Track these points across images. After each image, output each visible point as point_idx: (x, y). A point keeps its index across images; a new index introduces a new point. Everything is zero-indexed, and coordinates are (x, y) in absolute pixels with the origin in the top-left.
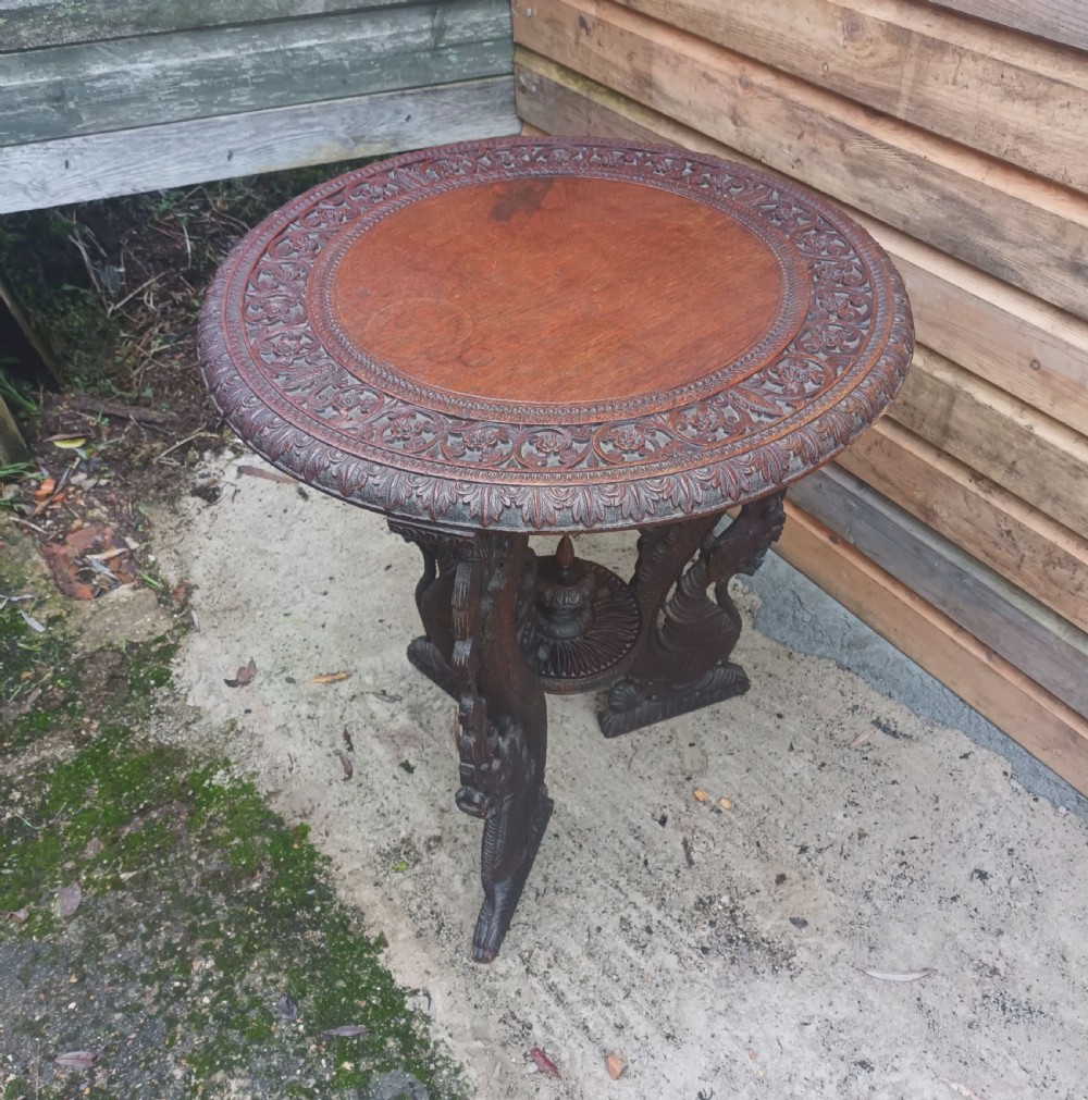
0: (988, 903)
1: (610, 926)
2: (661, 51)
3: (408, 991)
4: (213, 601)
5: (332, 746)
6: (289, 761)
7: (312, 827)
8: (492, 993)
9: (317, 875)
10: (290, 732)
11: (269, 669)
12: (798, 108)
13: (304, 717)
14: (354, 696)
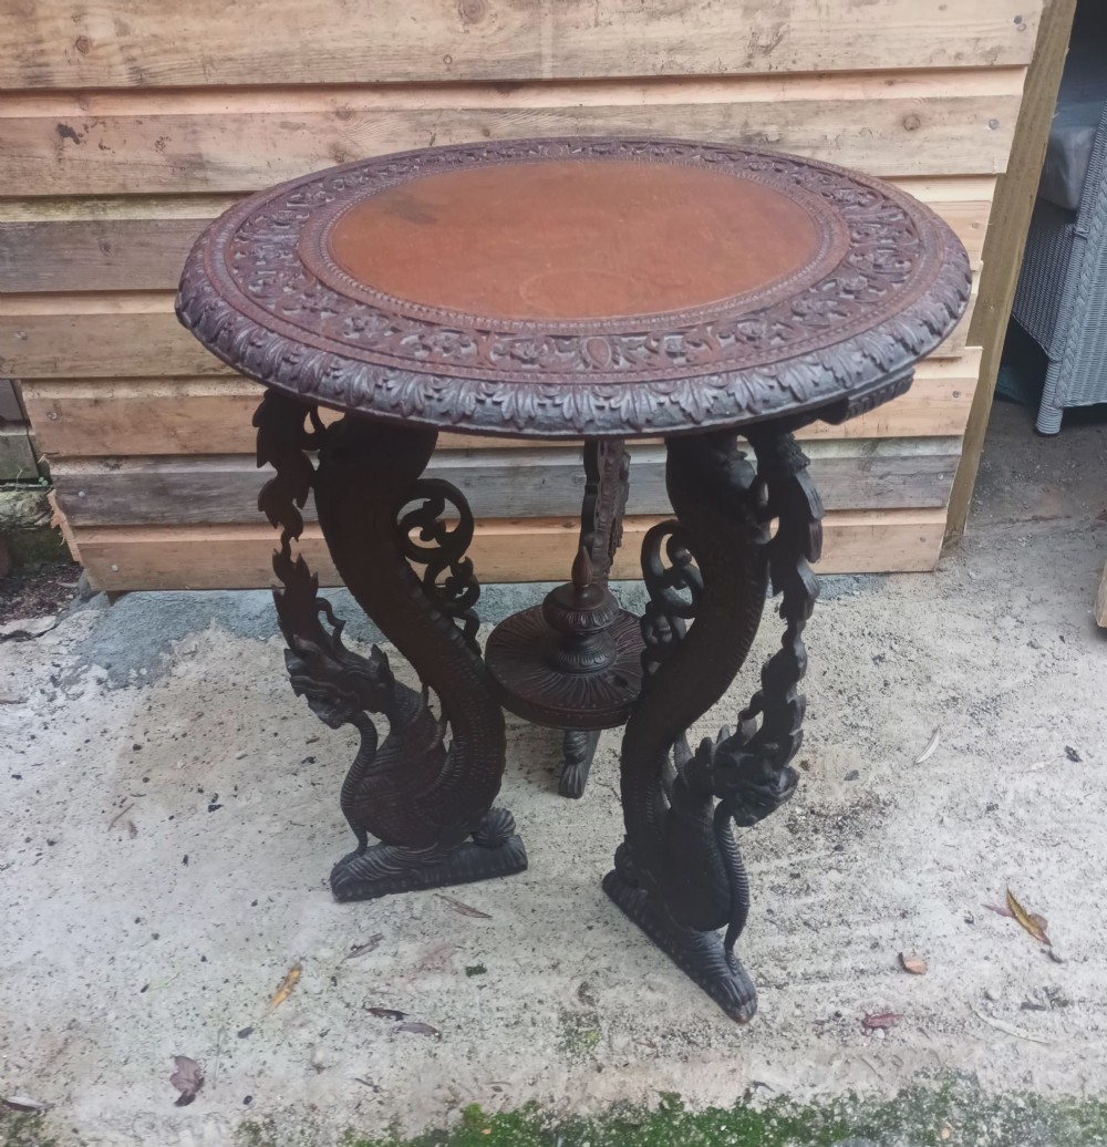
2: (209, 121)
3: (742, 1101)
4: (18, 1067)
5: (379, 1033)
6: (364, 1087)
7: (477, 1101)
8: (786, 1027)
9: (544, 1127)
10: (324, 1065)
11: (210, 1044)
12: (422, 114)
13: (318, 1039)
14: (333, 979)
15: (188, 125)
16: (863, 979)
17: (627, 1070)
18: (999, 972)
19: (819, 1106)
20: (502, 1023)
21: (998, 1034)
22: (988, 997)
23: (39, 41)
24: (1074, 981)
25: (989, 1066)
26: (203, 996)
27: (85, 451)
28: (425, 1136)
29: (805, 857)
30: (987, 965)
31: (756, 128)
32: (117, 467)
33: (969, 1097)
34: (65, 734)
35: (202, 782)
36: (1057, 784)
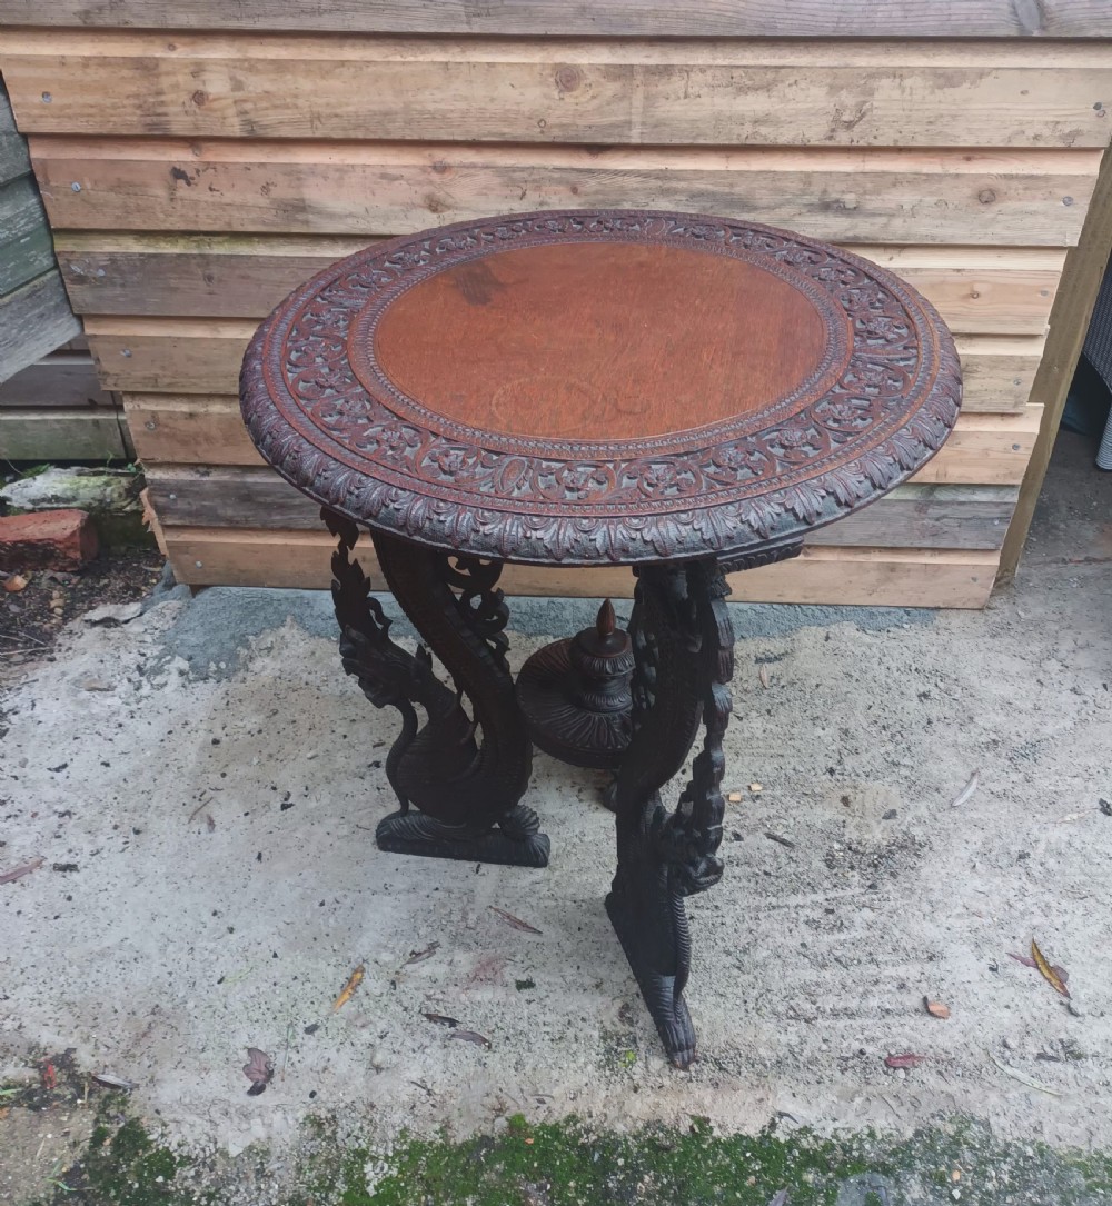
1: (807, 936)
2: (313, 170)
3: (767, 1130)
4: (107, 1047)
5: (434, 1038)
6: (419, 1088)
7: (522, 1111)
8: (813, 1061)
9: (582, 1140)
10: (383, 1066)
11: (280, 1039)
12: (514, 171)
13: (378, 1041)
14: (393, 983)
15: (293, 172)
16: (889, 1019)
17: (662, 1092)
18: (1018, 1021)
19: (838, 1140)
20: (547, 1037)
21: (1013, 1082)
22: (1006, 1045)
23: (160, 93)
24: (1090, 1035)
25: (1002, 1114)
26: (274, 992)
27: (178, 459)
28: (474, 1141)
29: (841, 893)
30: (1007, 1013)
31: (834, 196)
32: (207, 474)
33: (981, 1142)
34: (150, 723)
35: (276, 780)
36: (1088, 838)
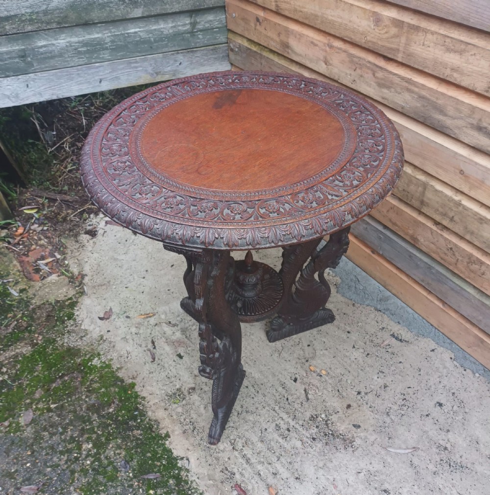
0: (443, 417)
1: (271, 428)
2: (293, 32)
3: (179, 458)
5: (146, 346)
7: (137, 384)
9: (139, 405)
11: (119, 312)
12: (354, 57)
13: (134, 334)
14: (156, 324)
16: (256, 477)
17: (170, 418)
28: (121, 378)
